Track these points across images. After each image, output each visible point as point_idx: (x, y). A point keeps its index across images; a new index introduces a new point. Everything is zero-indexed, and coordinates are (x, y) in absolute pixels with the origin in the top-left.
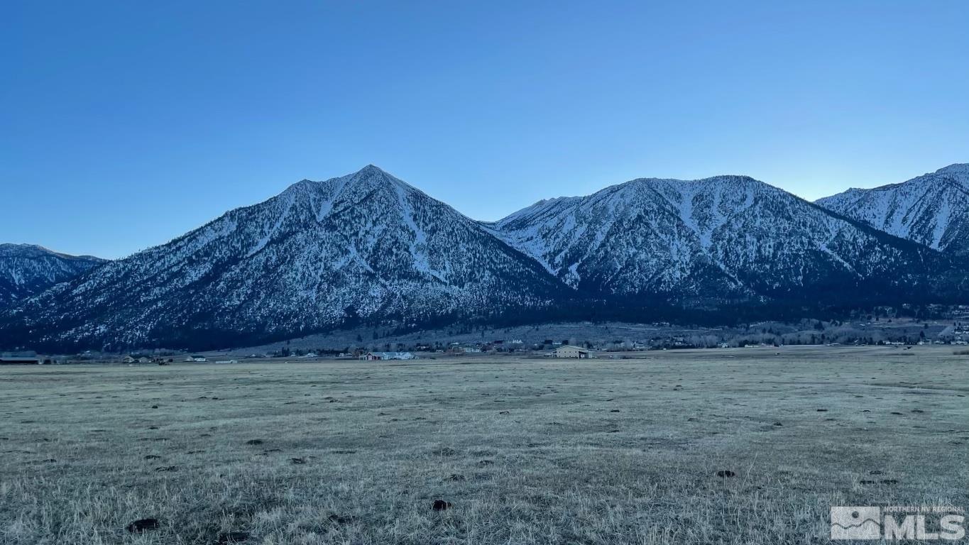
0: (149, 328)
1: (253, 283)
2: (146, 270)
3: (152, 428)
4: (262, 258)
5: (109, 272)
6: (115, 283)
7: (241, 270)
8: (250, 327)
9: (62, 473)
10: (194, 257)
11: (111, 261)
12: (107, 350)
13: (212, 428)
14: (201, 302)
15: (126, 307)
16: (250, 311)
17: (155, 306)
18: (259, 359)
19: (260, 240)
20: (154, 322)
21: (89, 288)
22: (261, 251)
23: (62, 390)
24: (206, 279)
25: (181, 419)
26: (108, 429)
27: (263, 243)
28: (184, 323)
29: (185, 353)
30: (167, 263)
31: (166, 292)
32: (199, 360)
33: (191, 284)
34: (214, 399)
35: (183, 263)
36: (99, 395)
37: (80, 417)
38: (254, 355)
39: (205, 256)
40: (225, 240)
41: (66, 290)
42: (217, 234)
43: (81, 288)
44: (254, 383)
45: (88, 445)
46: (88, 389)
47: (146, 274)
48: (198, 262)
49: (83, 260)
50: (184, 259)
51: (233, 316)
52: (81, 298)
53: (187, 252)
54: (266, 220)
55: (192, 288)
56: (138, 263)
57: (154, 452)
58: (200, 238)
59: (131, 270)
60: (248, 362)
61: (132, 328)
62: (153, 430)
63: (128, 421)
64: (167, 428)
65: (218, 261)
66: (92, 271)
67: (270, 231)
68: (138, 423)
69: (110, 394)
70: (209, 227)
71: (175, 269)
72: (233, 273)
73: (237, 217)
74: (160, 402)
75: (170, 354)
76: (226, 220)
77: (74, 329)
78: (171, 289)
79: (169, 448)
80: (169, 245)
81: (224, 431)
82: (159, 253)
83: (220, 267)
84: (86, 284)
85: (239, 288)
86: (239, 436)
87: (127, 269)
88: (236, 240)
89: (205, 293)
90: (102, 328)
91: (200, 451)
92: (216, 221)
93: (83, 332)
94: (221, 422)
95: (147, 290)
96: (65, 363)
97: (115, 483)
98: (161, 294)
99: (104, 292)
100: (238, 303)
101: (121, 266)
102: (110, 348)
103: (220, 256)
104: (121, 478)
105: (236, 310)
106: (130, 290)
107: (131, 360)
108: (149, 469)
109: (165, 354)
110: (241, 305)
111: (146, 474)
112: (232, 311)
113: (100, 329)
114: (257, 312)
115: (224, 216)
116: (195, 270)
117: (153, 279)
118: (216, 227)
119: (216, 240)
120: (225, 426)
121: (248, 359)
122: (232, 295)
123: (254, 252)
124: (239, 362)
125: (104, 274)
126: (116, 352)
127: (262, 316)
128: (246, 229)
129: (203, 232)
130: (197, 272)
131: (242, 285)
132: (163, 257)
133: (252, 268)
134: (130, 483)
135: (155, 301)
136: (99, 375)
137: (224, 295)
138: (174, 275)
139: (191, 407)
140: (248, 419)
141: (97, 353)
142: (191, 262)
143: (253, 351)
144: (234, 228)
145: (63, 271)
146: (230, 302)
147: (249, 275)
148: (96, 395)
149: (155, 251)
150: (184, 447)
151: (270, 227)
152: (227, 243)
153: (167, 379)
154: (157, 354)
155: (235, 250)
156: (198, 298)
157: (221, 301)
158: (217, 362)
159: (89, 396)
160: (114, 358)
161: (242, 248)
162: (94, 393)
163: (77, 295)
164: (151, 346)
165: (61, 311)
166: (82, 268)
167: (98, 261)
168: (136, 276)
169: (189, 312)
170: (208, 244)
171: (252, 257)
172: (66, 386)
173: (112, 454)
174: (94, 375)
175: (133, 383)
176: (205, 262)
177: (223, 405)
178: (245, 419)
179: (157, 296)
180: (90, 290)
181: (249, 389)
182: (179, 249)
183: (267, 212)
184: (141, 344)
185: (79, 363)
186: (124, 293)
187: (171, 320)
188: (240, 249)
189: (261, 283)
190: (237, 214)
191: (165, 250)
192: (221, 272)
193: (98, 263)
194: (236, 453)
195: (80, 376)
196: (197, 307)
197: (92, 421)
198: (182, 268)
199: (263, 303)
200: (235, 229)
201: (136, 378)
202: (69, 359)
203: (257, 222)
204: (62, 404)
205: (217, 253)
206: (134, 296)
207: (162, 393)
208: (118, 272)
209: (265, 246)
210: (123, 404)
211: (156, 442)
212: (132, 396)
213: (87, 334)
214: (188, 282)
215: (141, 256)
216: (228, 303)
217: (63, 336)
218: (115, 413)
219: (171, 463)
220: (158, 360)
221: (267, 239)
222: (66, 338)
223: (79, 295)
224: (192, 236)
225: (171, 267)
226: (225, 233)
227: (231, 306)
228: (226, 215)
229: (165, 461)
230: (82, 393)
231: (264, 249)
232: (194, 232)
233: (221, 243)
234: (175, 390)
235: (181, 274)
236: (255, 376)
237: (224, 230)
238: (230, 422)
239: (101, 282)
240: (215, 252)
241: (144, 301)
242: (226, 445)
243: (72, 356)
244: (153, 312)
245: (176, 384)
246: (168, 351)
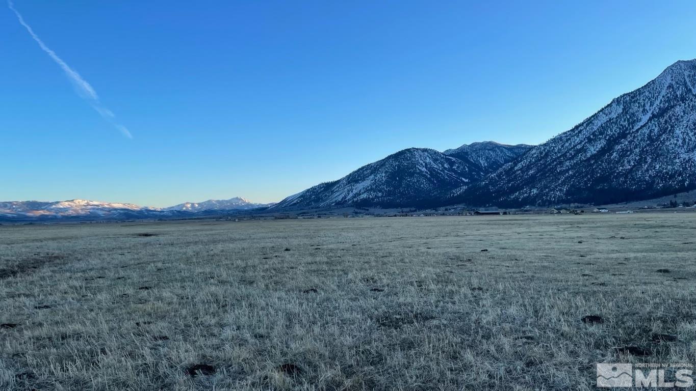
0: (565, 189)
1: (640, 151)
2: (559, 150)
3: (582, 256)
4: (646, 131)
5: (535, 154)
6: (540, 160)
7: (629, 142)
8: (641, 185)
9: (531, 280)
10: (592, 137)
11: (536, 146)
12: (539, 205)
13: (626, 259)
14: (600, 168)
15: (549, 176)
16: (640, 173)
17: (567, 174)
18: (651, 209)
19: (643, 117)
20: (568, 185)
21: (524, 165)
22: (645, 125)
23: (518, 230)
24: (602, 152)
25: (601, 251)
26: (552, 255)
27: (645, 119)
28: (589, 185)
29: (592, 207)
30: (573, 143)
31: (574, 164)
32: (603, 211)
33: (592, 156)
34: (621, 238)
35: (584, 142)
36: (541, 234)
37: (533, 247)
38: (646, 207)
39: (600, 135)
40: (614, 120)
41: (511, 167)
42: (607, 117)
43: (519, 166)
44: (651, 228)
45: (542, 264)
46: (533, 229)
47: (559, 153)
48: (595, 140)
49: (519, 147)
50: (585, 139)
51: (626, 177)
52: (520, 172)
53: (587, 133)
54: (647, 100)
55: (593, 159)
56: (553, 145)
57: (587, 272)
58: (595, 122)
59: (549, 151)
60: (642, 212)
61: (554, 190)
62: (582, 258)
63: (564, 251)
64: (592, 257)
65: (611, 137)
66: (524, 154)
67: (651, 108)
68: (571, 252)
69: (548, 233)
70: (601, 113)
71: (579, 147)
72: (623, 145)
73: (622, 102)
74: (582, 239)
75: (582, 207)
76: (614, 105)
77: (518, 193)
78: (577, 161)
79: (597, 270)
80: (573, 130)
81: (635, 261)
82: (567, 136)
83: (613, 142)
84: (522, 163)
85: (629, 156)
86: (649, 266)
87: (546, 151)
88: (623, 120)
89: (602, 162)
90: (535, 191)
91: (621, 274)
92: (605, 107)
93: (523, 194)
94: (632, 255)
95: (561, 163)
96: (515, 214)
97: (566, 289)
98: (571, 165)
99: (533, 167)
100: (630, 167)
101: (543, 148)
102: (541, 204)
103: (612, 133)
104: (569, 287)
105: (628, 173)
106: (550, 165)
107: (556, 211)
108: (587, 283)
109: (578, 207)
110: (631, 169)
111: (585, 286)
112: (624, 174)
113: (533, 192)
114: (646, 173)
115: (612, 103)
116: (594, 146)
117: (564, 155)
118: (607, 112)
119: (607, 121)
120: (635, 258)
121: (642, 210)
122: (624, 161)
123: (639, 127)
124: (634, 212)
125: (532, 155)
126: (545, 206)
127: (650, 176)
128: (630, 110)
129: (597, 117)
130: (595, 147)
131: (631, 154)
132: (570, 139)
133: (638, 140)
134: (576, 291)
135: (567, 171)
136: (537, 221)
137: (617, 162)
138: (579, 151)
139: (606, 243)
140: (654, 254)
141: (533, 207)
142: (590, 140)
143: (645, 204)
144: (620, 111)
145: (507, 156)
146: (623, 167)
147: (636, 145)
148: (539, 234)
149: (564, 135)
150: (608, 271)
151: (651, 105)
152: (616, 123)
153: (583, 224)
154: (572, 207)
155: (623, 127)
156: (598, 167)
157: (615, 167)
158: (617, 212)
159: (535, 234)
160: (544, 210)
161: (629, 125)
162: (537, 232)
163: (517, 170)
164: (568, 202)
165: (509, 181)
166: (520, 152)
167: (528, 147)
168: (553, 155)
169: (592, 177)
170: (602, 125)
171: (637, 131)
172: (519, 227)
173: (558, 271)
174: (534, 221)
175: (561, 226)
176: (600, 139)
177: (631, 243)
178: (651, 254)
179: (568, 167)
180: (525, 166)
181: (649, 232)
182: (580, 132)
183: (647, 93)
184: (560, 201)
185: (523, 214)
186: (546, 167)
187: (580, 183)
188: (627, 126)
189: (647, 150)
190: (622, 99)
191: (570, 134)
192: (613, 145)
193: (528, 148)
194: (649, 277)
195: (526, 222)
196: (597, 172)
197: (541, 249)
198: (584, 146)
199: (650, 165)
200: (622, 111)
201: (561, 223)
202: (517, 211)
203: (639, 103)
204: (520, 239)
205: (609, 131)
206: (553, 168)
207: (582, 233)
208: (541, 153)
209: (648, 120)
210: (558, 240)
211: (586, 266)
212: (561, 234)
213: (526, 195)
214: (589, 155)
215: (554, 141)
216: (621, 168)
217: (512, 197)
218: (554, 245)
219: (601, 280)
220: (573, 211)
221: (649, 115)
222: (514, 198)
223: (519, 170)
224: (589, 121)
225: (576, 146)
226: (614, 115)
227: (624, 170)
228: (614, 100)
229: (596, 279)
230: (530, 232)
231: (647, 123)
232: (590, 118)
233: (612, 123)
234: (591, 231)
235: (583, 150)
236: (650, 222)
237: (613, 114)
238: (639, 255)
239: (531, 160)
240: (607, 131)
241: (560, 171)
242: (640, 271)
243: (518, 209)
244: (567, 178)
245: (590, 227)
246: (579, 205)
